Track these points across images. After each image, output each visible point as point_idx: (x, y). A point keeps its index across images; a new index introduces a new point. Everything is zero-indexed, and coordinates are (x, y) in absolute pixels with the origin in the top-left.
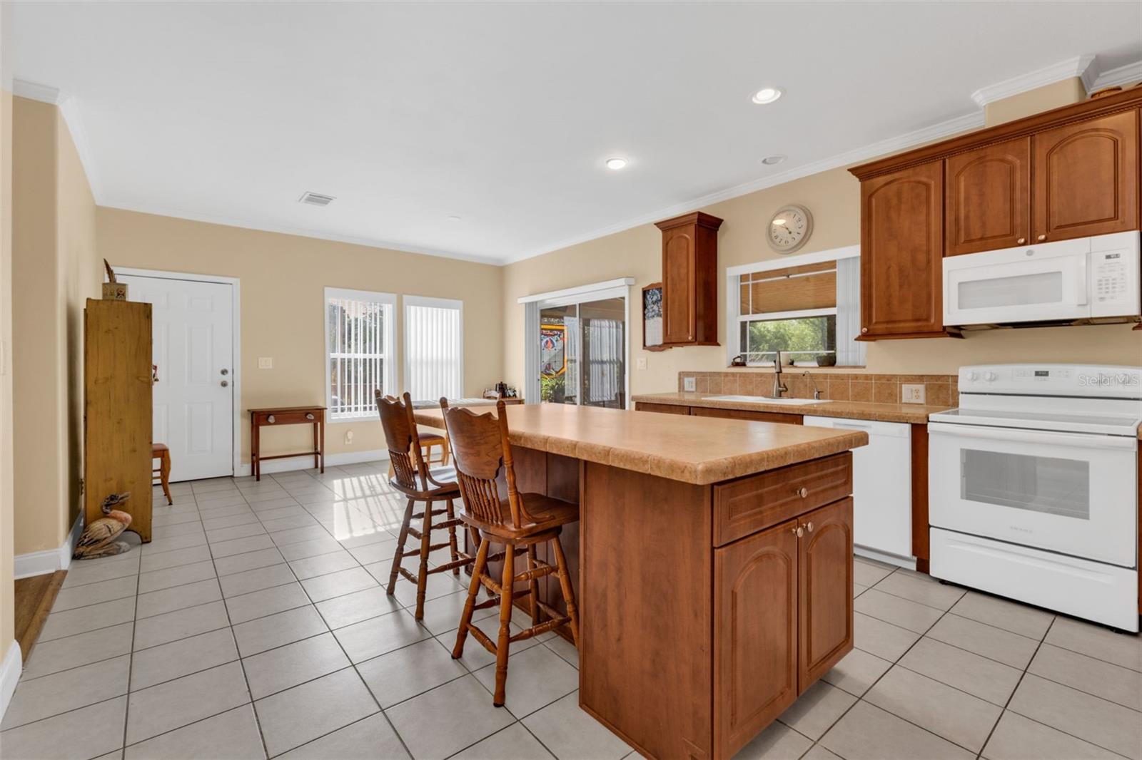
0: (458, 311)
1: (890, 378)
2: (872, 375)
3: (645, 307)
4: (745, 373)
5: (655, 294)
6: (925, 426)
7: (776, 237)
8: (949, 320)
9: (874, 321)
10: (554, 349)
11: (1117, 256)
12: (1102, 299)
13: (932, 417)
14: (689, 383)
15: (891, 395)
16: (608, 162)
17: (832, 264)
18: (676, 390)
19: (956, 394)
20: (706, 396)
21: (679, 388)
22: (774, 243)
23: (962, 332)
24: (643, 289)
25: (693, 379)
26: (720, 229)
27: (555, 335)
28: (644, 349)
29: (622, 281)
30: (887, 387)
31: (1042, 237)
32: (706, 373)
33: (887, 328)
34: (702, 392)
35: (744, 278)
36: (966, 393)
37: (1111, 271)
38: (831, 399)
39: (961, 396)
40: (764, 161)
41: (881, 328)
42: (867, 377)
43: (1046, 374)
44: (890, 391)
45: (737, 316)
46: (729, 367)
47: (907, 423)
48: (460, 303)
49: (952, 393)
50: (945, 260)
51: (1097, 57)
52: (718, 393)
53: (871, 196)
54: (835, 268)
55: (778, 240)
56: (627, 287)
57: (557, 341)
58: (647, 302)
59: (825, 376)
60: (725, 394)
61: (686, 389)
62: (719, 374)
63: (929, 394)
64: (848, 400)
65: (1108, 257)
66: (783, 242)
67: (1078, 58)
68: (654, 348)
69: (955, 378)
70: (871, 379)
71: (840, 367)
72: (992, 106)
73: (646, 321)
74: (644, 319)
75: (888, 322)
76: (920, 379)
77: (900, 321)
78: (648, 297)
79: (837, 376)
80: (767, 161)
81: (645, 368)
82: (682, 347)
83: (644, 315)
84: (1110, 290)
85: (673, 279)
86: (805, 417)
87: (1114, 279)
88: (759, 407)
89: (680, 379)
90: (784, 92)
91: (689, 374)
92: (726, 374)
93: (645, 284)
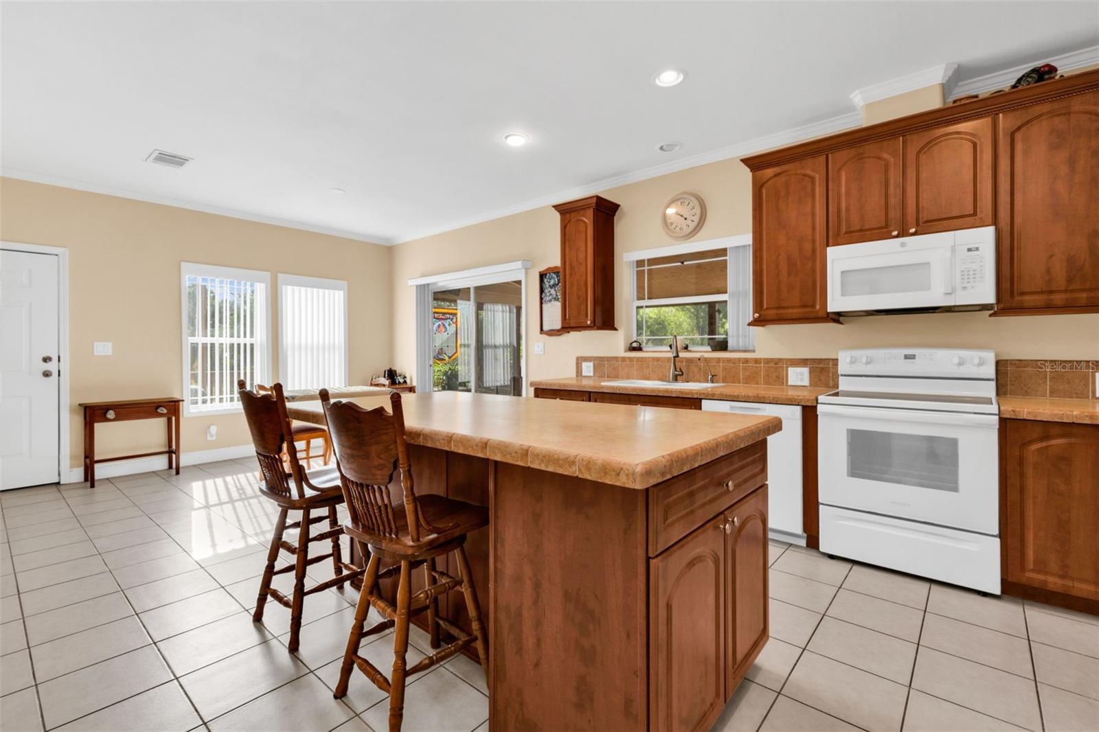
0: (342, 292)
1: (778, 362)
2: (761, 359)
3: (542, 291)
4: (643, 358)
5: (552, 278)
6: (815, 408)
7: (672, 224)
8: (832, 307)
9: (765, 306)
10: (446, 333)
11: (977, 249)
12: (964, 288)
13: (821, 398)
14: (588, 369)
15: (778, 377)
16: (506, 137)
17: (723, 252)
18: (574, 375)
19: (836, 376)
20: (604, 381)
21: (577, 372)
22: (669, 229)
23: (841, 319)
24: (540, 272)
25: (591, 364)
26: (616, 214)
27: (447, 319)
28: (541, 333)
29: (519, 264)
30: (775, 369)
31: (913, 230)
32: (604, 357)
33: (777, 314)
34: (599, 377)
35: (640, 263)
36: (845, 375)
37: (972, 263)
38: (723, 382)
39: (840, 377)
40: (661, 148)
41: (772, 313)
42: (757, 361)
43: (913, 357)
44: (776, 374)
45: (633, 300)
46: (625, 351)
47: (798, 405)
48: (344, 284)
49: (833, 375)
50: (829, 249)
51: (959, 66)
52: (616, 377)
53: (762, 186)
54: (726, 256)
55: (674, 226)
56: (523, 271)
57: (449, 325)
58: (544, 286)
59: (719, 360)
60: (623, 378)
61: (584, 374)
62: (616, 358)
63: (812, 376)
64: (739, 383)
65: (969, 250)
66: (678, 229)
67: (944, 66)
68: (552, 333)
69: (835, 362)
70: (760, 363)
71: (731, 351)
72: (869, 106)
73: (544, 306)
74: (541, 303)
75: (778, 308)
76: (803, 362)
77: (788, 308)
78: (545, 280)
79: (729, 360)
80: (664, 147)
81: (542, 353)
82: (580, 331)
83: (541, 299)
84: (971, 280)
85: (571, 264)
86: (703, 401)
87: (974, 270)
88: (659, 391)
89: (577, 364)
90: (686, 74)
91: (587, 359)
92: (624, 359)
93: (543, 268)
